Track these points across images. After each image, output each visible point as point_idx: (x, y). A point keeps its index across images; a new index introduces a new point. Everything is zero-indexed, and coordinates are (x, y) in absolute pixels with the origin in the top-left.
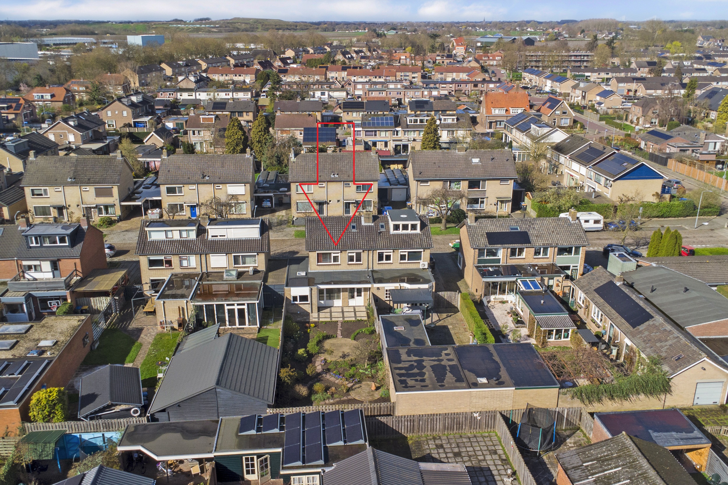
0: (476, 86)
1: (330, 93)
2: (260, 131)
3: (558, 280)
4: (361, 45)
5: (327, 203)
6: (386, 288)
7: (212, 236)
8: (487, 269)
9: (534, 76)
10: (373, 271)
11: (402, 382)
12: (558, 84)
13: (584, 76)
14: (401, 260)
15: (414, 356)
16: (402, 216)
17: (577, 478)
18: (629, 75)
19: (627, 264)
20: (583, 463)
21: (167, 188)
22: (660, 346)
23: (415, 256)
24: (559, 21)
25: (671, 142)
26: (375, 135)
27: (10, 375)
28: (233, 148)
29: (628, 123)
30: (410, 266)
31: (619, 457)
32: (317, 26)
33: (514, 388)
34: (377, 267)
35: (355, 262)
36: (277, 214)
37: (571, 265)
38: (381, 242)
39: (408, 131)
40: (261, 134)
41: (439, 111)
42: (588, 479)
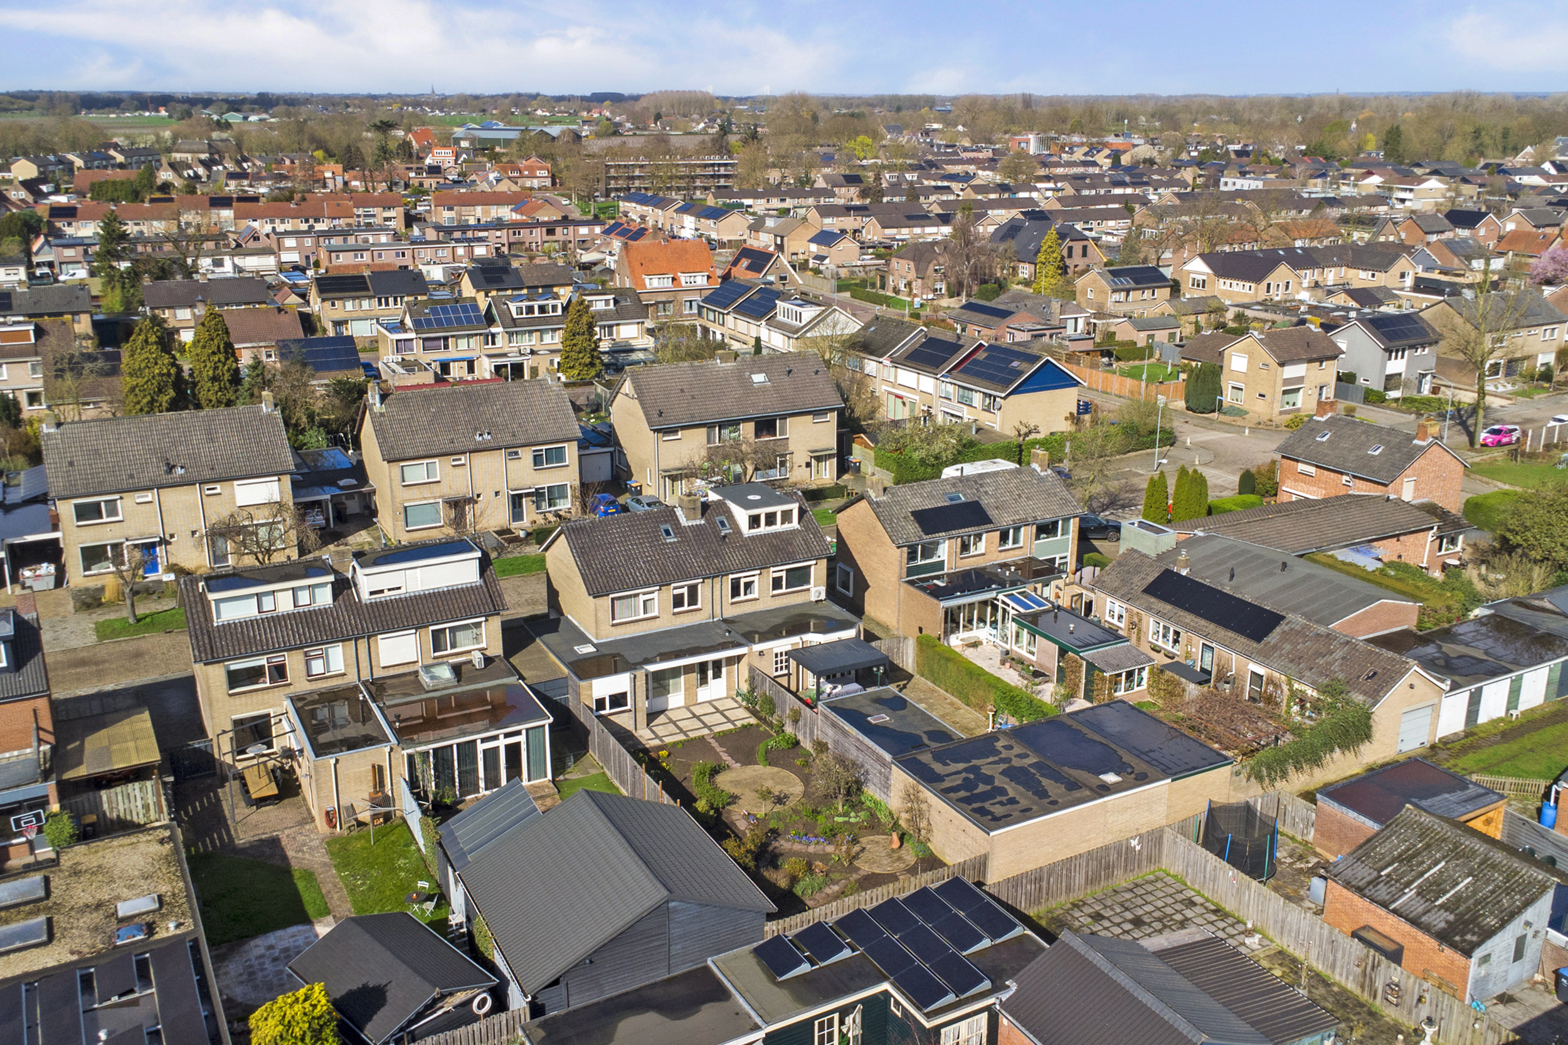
0: (550, 232)
1: (236, 260)
2: (214, 353)
3: (1057, 587)
4: (195, 147)
5: (472, 501)
6: (776, 651)
7: (372, 593)
8: (930, 583)
9: (650, 208)
10: (725, 621)
11: (982, 812)
12: (711, 222)
13: (741, 205)
14: (774, 589)
15: (956, 761)
16: (751, 497)
17: (1387, 897)
18: (822, 203)
19: (1162, 536)
20: (1379, 872)
21: (77, 506)
22: (1327, 663)
23: (799, 577)
24: (588, 94)
25: (1012, 321)
26: (446, 347)
27: (120, 996)
28: (149, 398)
29: (890, 294)
30: (791, 598)
31: (1428, 846)
32: (28, 103)
33: (1169, 780)
34: (730, 612)
35: (686, 608)
36: (351, 539)
37: (1057, 556)
38: (735, 557)
39: (517, 332)
40: (219, 361)
41: (537, 287)
42: (1405, 894)
